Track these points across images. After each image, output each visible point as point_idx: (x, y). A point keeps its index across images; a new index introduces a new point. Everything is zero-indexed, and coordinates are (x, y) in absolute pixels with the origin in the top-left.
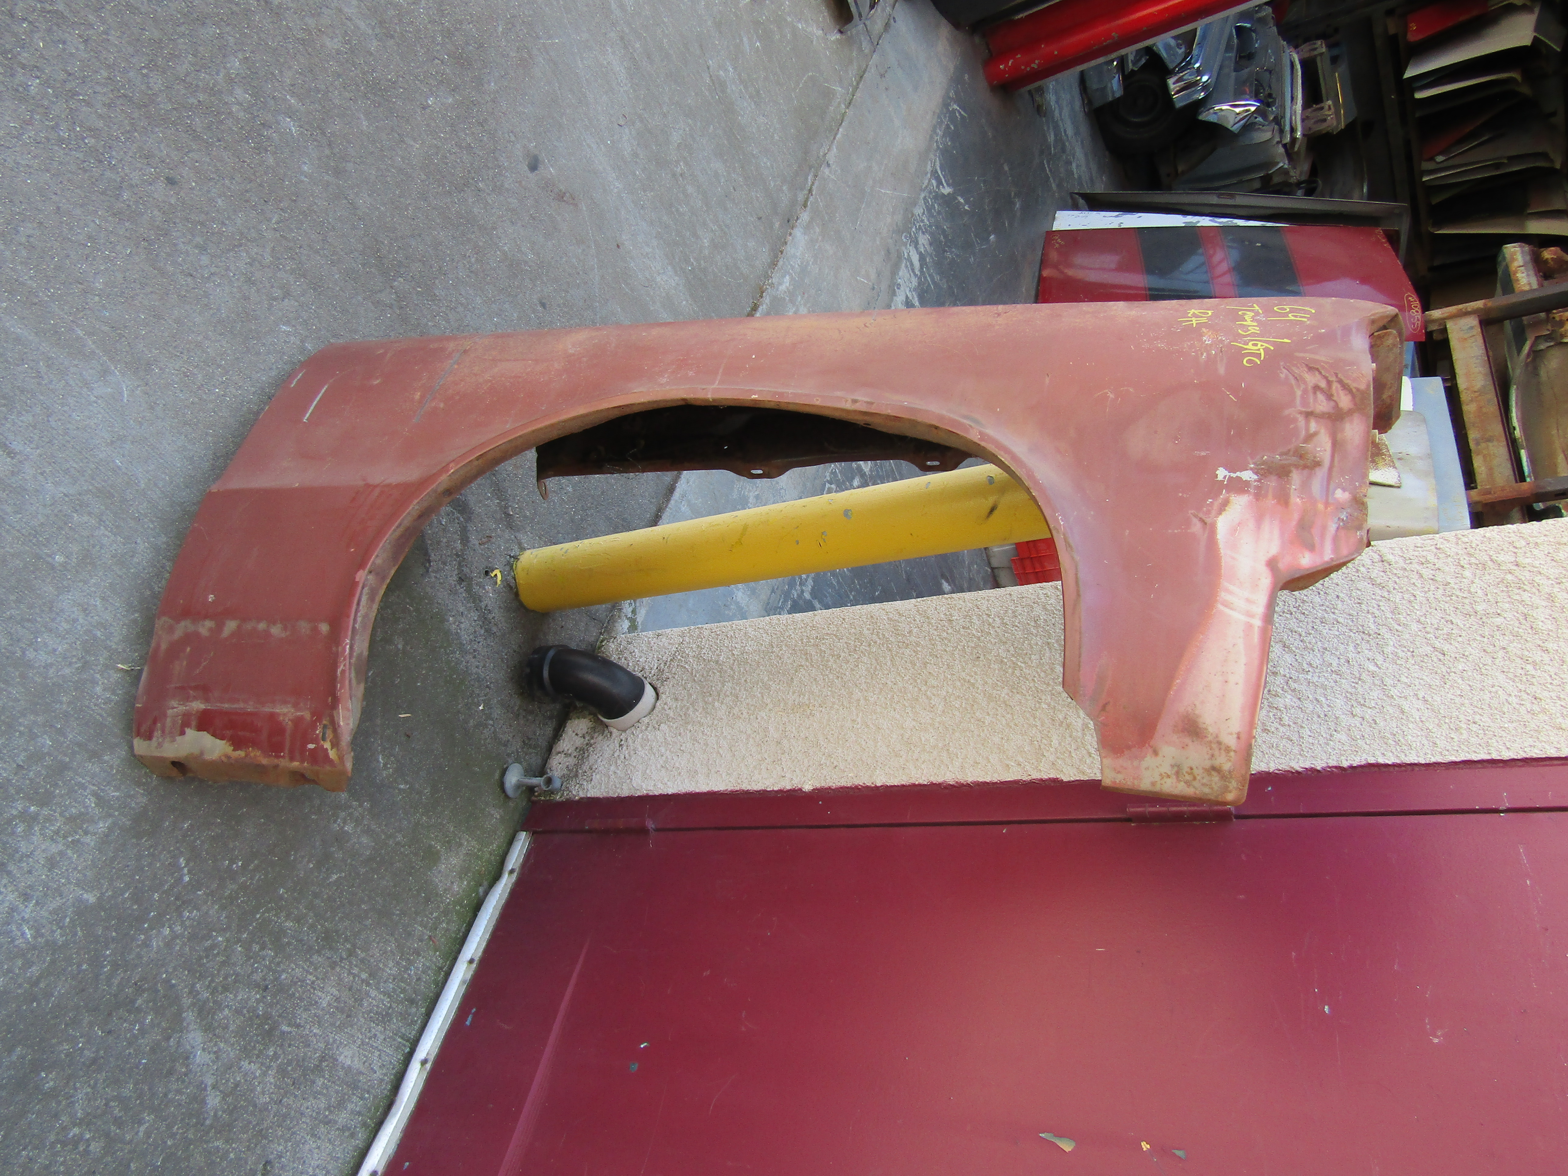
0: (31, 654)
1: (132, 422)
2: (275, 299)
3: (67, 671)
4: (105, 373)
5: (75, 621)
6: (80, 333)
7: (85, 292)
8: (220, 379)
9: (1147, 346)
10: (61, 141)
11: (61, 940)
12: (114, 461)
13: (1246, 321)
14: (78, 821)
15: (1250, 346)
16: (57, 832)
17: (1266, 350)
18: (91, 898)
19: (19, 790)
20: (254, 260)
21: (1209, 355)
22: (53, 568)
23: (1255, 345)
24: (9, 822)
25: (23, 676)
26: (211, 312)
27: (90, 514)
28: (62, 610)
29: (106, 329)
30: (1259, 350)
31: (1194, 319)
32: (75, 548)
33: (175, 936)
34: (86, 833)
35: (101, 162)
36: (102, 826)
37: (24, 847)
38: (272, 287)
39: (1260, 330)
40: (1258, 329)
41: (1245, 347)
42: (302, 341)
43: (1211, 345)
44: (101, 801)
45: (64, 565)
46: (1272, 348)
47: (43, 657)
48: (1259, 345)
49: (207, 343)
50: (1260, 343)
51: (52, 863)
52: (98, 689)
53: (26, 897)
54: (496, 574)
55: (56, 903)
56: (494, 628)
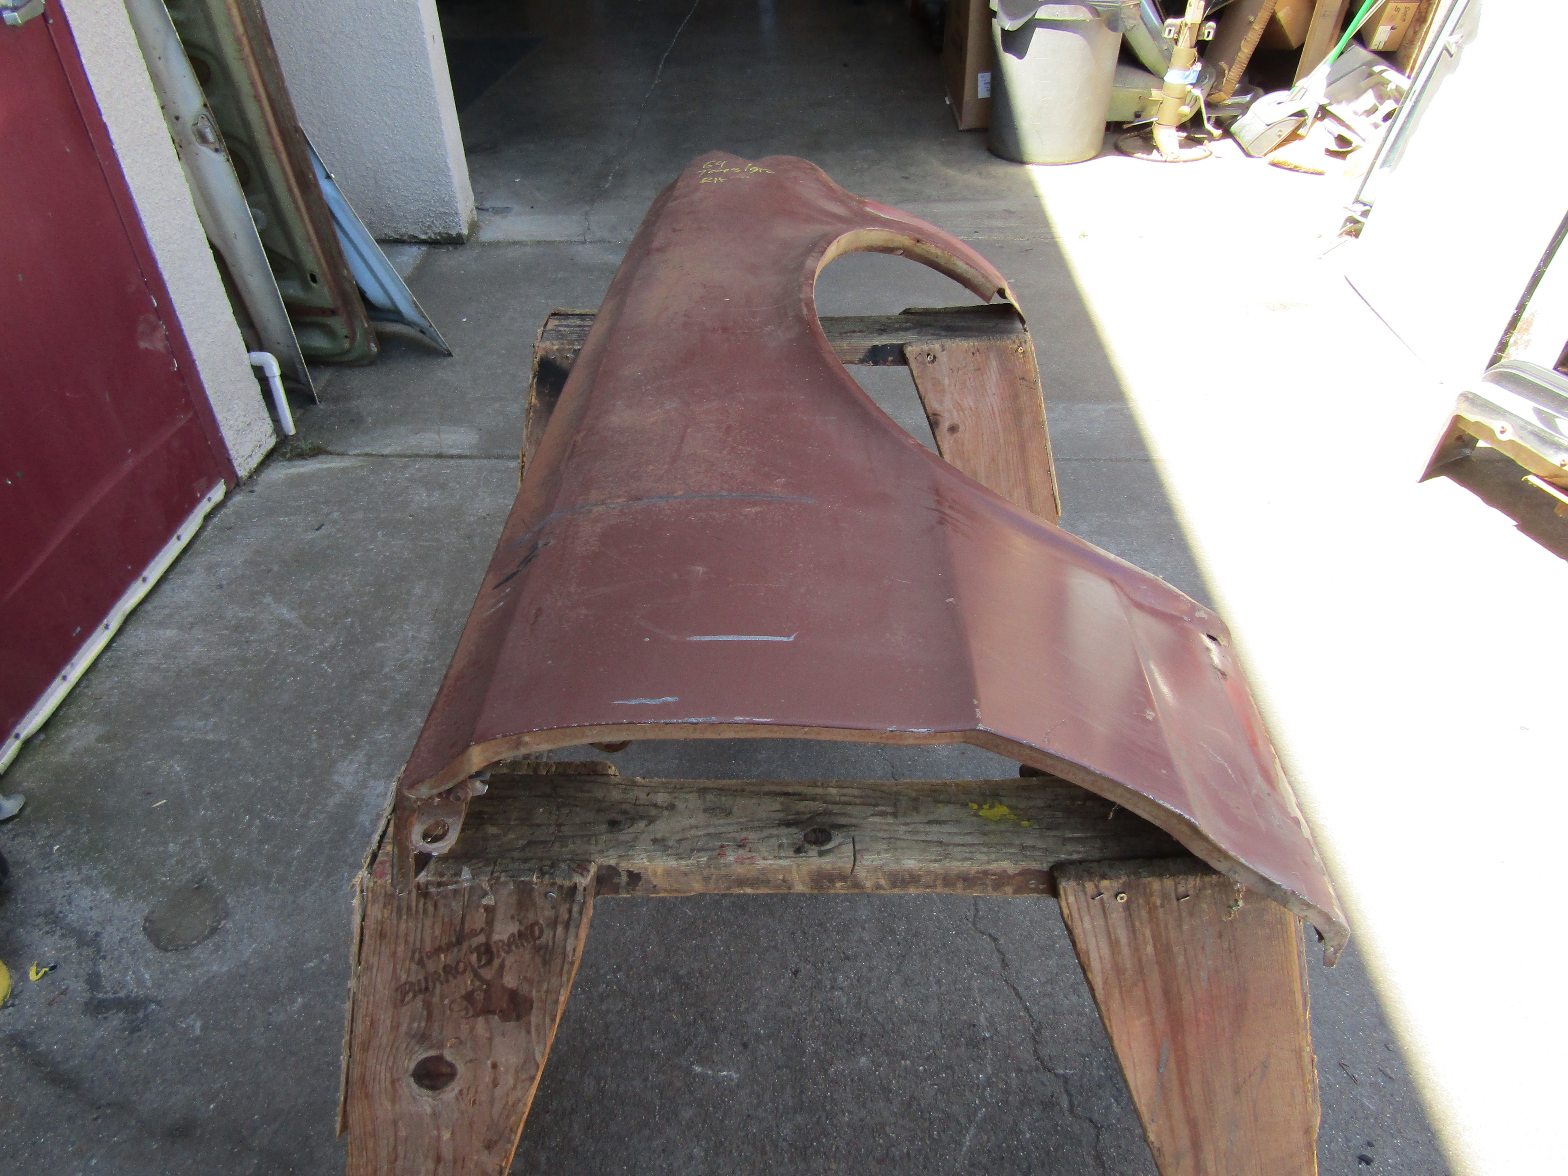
11: (387, 628)
14: (401, 668)
18: (379, 645)
33: (321, 644)
37: (425, 652)
44: (393, 679)
51: (407, 651)
53: (414, 637)
54: (37, 974)
55: (397, 639)
56: (40, 920)
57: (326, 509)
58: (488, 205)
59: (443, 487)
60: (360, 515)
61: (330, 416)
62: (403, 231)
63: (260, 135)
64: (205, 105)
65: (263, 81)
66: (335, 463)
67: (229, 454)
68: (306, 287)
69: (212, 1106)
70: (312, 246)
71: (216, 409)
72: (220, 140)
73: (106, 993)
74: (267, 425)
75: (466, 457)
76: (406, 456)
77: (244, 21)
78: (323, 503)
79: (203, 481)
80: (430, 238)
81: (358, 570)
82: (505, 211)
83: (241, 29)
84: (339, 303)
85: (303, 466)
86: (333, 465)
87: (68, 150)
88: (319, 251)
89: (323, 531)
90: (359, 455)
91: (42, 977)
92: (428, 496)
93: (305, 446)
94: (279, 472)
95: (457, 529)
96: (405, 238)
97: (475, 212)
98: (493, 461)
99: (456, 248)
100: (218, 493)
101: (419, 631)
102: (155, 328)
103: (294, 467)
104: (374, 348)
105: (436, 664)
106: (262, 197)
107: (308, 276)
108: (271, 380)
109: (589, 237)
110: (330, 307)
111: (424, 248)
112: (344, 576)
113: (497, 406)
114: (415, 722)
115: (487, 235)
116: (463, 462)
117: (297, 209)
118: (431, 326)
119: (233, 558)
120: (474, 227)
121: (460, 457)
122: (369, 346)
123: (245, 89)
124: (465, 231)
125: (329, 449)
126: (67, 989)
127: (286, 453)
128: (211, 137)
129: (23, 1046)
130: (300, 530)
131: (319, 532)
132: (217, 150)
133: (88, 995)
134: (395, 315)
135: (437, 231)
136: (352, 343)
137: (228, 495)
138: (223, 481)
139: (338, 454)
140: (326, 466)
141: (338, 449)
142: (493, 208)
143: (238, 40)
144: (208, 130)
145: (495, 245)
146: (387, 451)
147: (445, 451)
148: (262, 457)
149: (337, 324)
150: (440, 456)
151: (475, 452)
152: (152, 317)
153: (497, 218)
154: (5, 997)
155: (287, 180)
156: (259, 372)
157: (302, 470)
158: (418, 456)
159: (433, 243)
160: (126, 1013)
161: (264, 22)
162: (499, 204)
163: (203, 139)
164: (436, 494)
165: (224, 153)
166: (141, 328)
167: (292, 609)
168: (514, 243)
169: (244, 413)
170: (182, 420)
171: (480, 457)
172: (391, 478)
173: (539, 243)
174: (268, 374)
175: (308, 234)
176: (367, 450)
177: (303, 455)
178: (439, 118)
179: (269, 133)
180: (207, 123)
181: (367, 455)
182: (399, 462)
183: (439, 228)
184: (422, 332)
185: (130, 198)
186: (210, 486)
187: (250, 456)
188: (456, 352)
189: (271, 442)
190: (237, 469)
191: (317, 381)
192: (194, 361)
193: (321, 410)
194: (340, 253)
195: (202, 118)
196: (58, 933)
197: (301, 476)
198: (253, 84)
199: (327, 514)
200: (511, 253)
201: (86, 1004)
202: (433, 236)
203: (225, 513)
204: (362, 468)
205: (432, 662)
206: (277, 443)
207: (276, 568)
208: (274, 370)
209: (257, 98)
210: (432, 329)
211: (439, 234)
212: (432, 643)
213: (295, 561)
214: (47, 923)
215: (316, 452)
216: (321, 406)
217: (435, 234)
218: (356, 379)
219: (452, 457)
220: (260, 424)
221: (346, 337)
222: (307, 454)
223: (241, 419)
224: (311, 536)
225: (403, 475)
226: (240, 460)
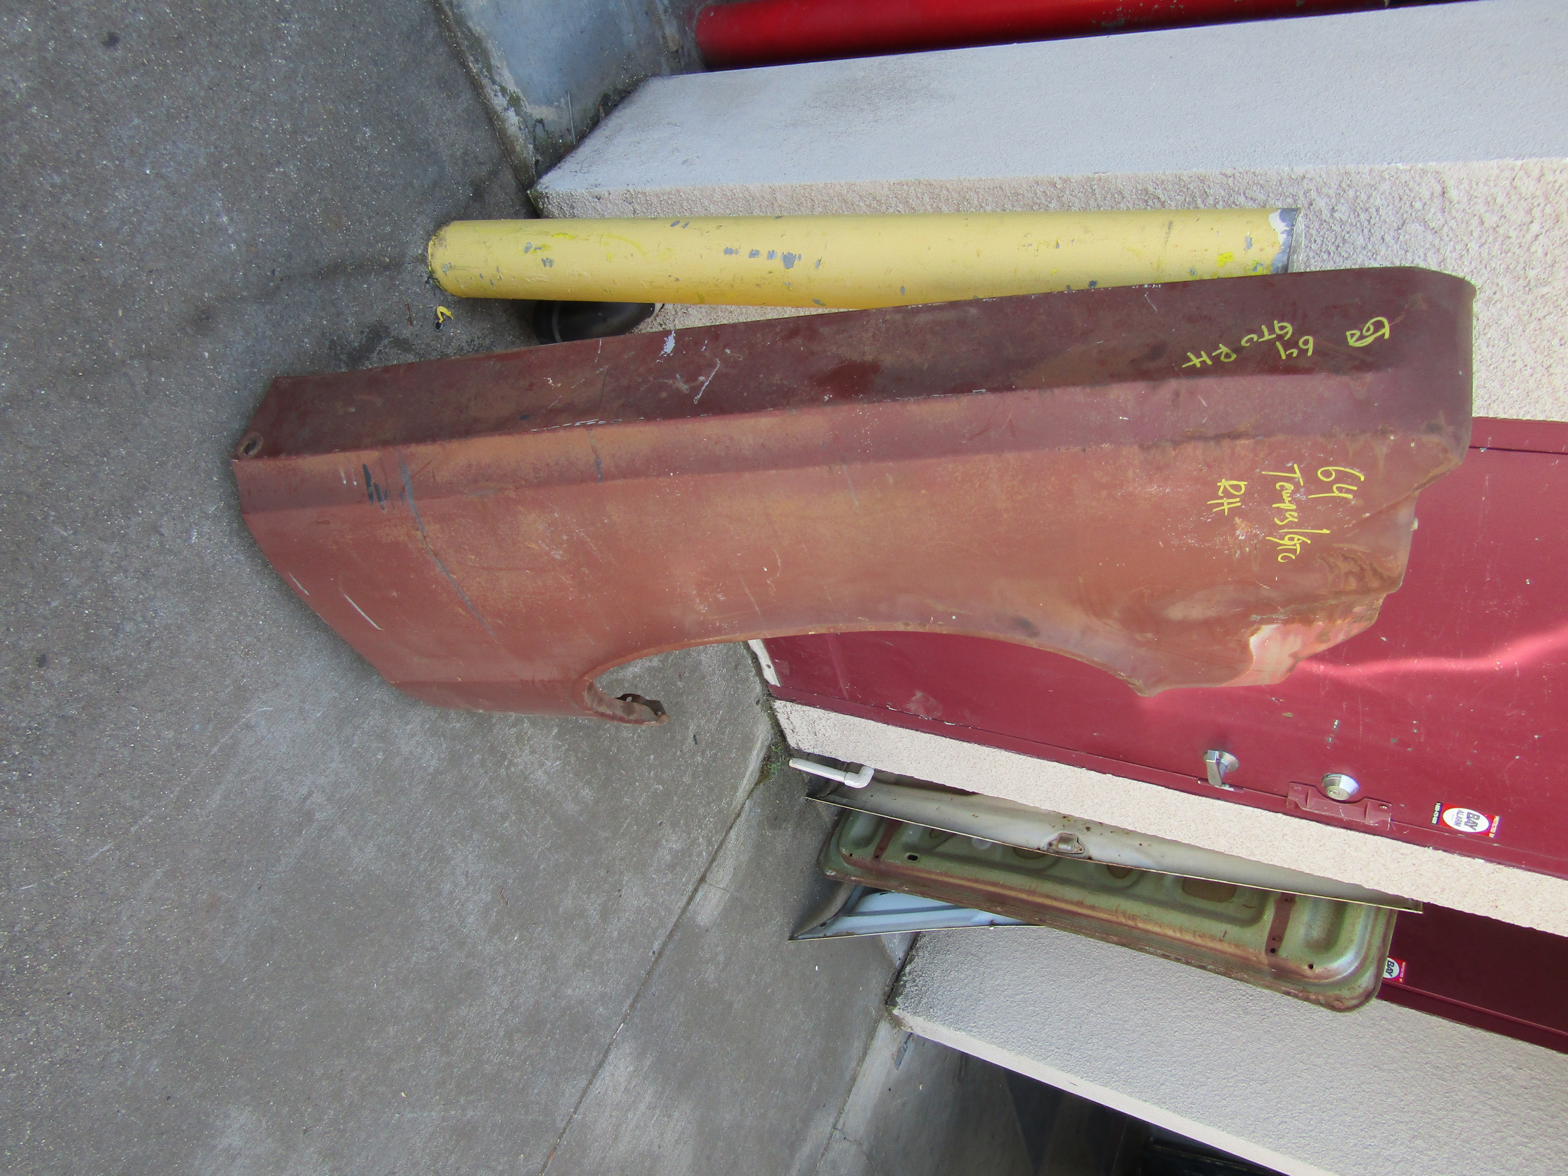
0: (431, 770)
1: (288, 703)
2: (162, 545)
3: (444, 746)
4: (248, 726)
5: (418, 743)
6: (216, 749)
7: (179, 747)
8: (250, 618)
9: (1175, 542)
10: (24, 778)
11: (566, 746)
12: (318, 718)
13: (1284, 502)
14: (519, 738)
15: (1286, 541)
16: (521, 749)
17: (1303, 544)
18: (555, 731)
19: (496, 771)
20: (120, 567)
21: (1242, 553)
22: (385, 759)
23: (1292, 539)
24: (508, 775)
25: (442, 773)
26: (185, 623)
27: (353, 735)
28: (410, 751)
29: (210, 727)
30: (1295, 545)
31: (1225, 501)
32: (374, 745)
34: (526, 733)
35: (38, 738)
36: (526, 724)
38: (148, 547)
39: (1299, 517)
40: (1296, 514)
41: (1281, 542)
42: (207, 516)
43: (1245, 541)
44: (514, 725)
45: (384, 752)
46: (1309, 542)
47: (434, 762)
48: (1296, 539)
49: (216, 630)
50: (1296, 537)
51: (533, 752)
52: (458, 725)
53: (543, 765)
54: (442, 313)
55: (550, 749)
56: (488, 342)
57: (708, 754)
58: (911, 1045)
59: (672, 867)
60: (687, 779)
61: (790, 801)
62: (921, 954)
63: (1048, 887)
64: (1090, 858)
65: (1093, 917)
66: (746, 784)
67: (798, 703)
68: (908, 847)
69: (207, 354)
70: (941, 874)
71: (840, 716)
72: (1058, 853)
73: (385, 347)
74: (807, 747)
75: (688, 904)
76: (720, 847)
77: (1147, 931)
78: (715, 754)
79: (787, 671)
80: (905, 975)
81: (637, 752)
82: (898, 1059)
83: (1140, 925)
84: (883, 867)
85: (758, 755)
86: (745, 781)
87: (1095, 734)
88: (933, 877)
89: (690, 740)
90: (743, 807)
91: (436, 314)
92: (671, 849)
93: (774, 767)
94: (762, 734)
95: (622, 859)
96: (914, 952)
97: (909, 1030)
98: (670, 926)
99: (885, 994)
100: (770, 675)
101: (545, 772)
102: (928, 711)
103: (761, 749)
104: (831, 873)
105: (503, 771)
106: (998, 856)
107: (916, 855)
108: (844, 773)
109: (837, 1134)
110: (884, 856)
111: (898, 963)
112: (639, 736)
113: (721, 958)
114: (458, 721)
115: (884, 1029)
116: (685, 899)
117: (976, 881)
118: (825, 936)
119: (708, 656)
120: (897, 1022)
121: (691, 898)
122: (834, 870)
123: (1092, 899)
124: (896, 1012)
125: (762, 785)
126: (411, 324)
127: (777, 748)
128: (1063, 847)
129: (386, 267)
130: (703, 722)
131: (692, 736)
132: (1050, 844)
133: (394, 333)
134: (849, 910)
135: (908, 985)
136: (844, 856)
137: (765, 683)
138: (779, 685)
139: (752, 790)
140: (748, 774)
141: (757, 793)
142: (905, 1050)
143: (1133, 917)
144: (1069, 848)
145: (871, 1034)
146: (733, 834)
147: (704, 888)
148: (783, 727)
149: (865, 854)
150: (702, 879)
151: (688, 914)
152: (938, 714)
153: (894, 1049)
154: (439, 282)
155: (1003, 886)
156: (854, 768)
157: (755, 753)
158: (713, 860)
159: (899, 974)
160: (354, 349)
161: (1141, 950)
162: (907, 1056)
163: (1064, 839)
164: (668, 858)
165: (1045, 849)
166: (933, 701)
167: (635, 677)
168: (865, 1054)
169: (826, 735)
170: (845, 686)
171: (680, 917)
172: (706, 825)
173: (854, 1079)
174: (849, 774)
175: (951, 877)
176: (743, 816)
177: (768, 760)
178: (1003, 1048)
179: (1048, 897)
180: (1075, 850)
181: (739, 815)
182: (716, 839)
183: (909, 988)
184: (823, 925)
185: (1039, 757)
186: (779, 673)
187: (788, 719)
188: (792, 945)
189: (792, 741)
190: (783, 702)
191: (825, 809)
192: (888, 724)
193: (799, 797)
194: (924, 895)
195: (1081, 850)
196: (466, 347)
197: (750, 750)
198: (1093, 908)
199: (703, 752)
200: (857, 1045)
201: (387, 328)
202: (904, 978)
203: (751, 671)
204: (729, 804)
205: (508, 768)
206: (789, 745)
207: (680, 684)
208: (851, 781)
209: (1080, 904)
210: (821, 935)
211: (904, 986)
212: (526, 779)
213: (677, 703)
214: (481, 345)
215: (764, 773)
216: (803, 799)
217: (906, 982)
218: (811, 842)
219: (696, 890)
220: (812, 743)
221: (851, 855)
222: (766, 765)
223: (823, 731)
224: (692, 727)
225: (703, 837)
226: (789, 709)
